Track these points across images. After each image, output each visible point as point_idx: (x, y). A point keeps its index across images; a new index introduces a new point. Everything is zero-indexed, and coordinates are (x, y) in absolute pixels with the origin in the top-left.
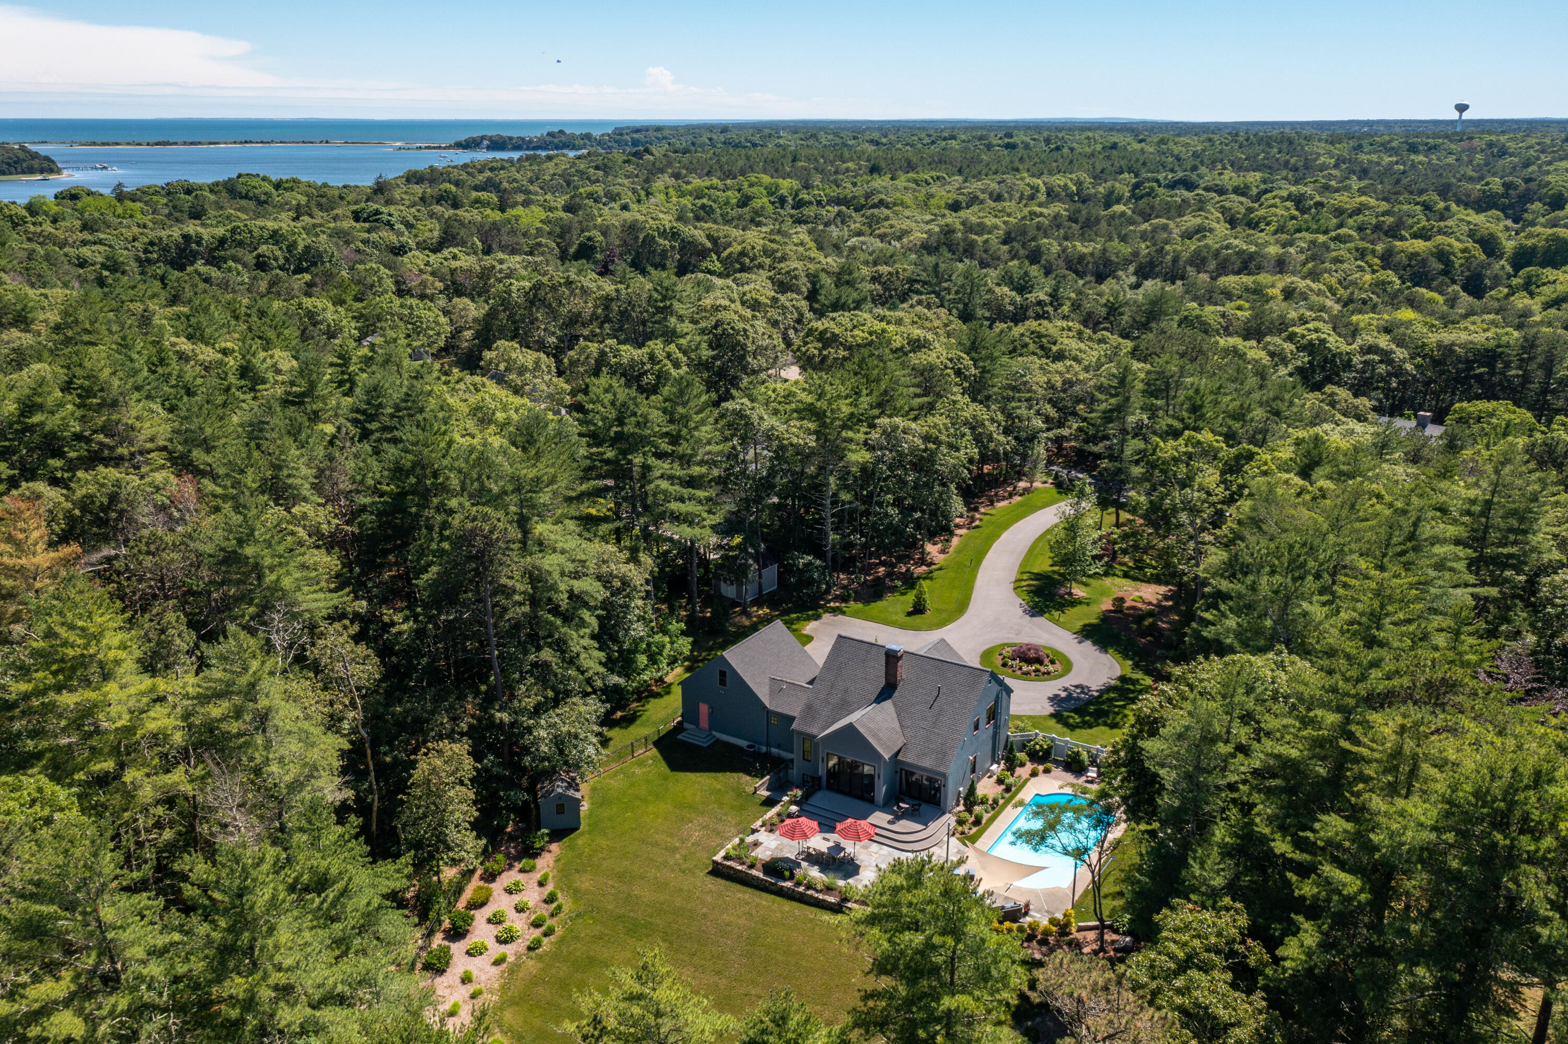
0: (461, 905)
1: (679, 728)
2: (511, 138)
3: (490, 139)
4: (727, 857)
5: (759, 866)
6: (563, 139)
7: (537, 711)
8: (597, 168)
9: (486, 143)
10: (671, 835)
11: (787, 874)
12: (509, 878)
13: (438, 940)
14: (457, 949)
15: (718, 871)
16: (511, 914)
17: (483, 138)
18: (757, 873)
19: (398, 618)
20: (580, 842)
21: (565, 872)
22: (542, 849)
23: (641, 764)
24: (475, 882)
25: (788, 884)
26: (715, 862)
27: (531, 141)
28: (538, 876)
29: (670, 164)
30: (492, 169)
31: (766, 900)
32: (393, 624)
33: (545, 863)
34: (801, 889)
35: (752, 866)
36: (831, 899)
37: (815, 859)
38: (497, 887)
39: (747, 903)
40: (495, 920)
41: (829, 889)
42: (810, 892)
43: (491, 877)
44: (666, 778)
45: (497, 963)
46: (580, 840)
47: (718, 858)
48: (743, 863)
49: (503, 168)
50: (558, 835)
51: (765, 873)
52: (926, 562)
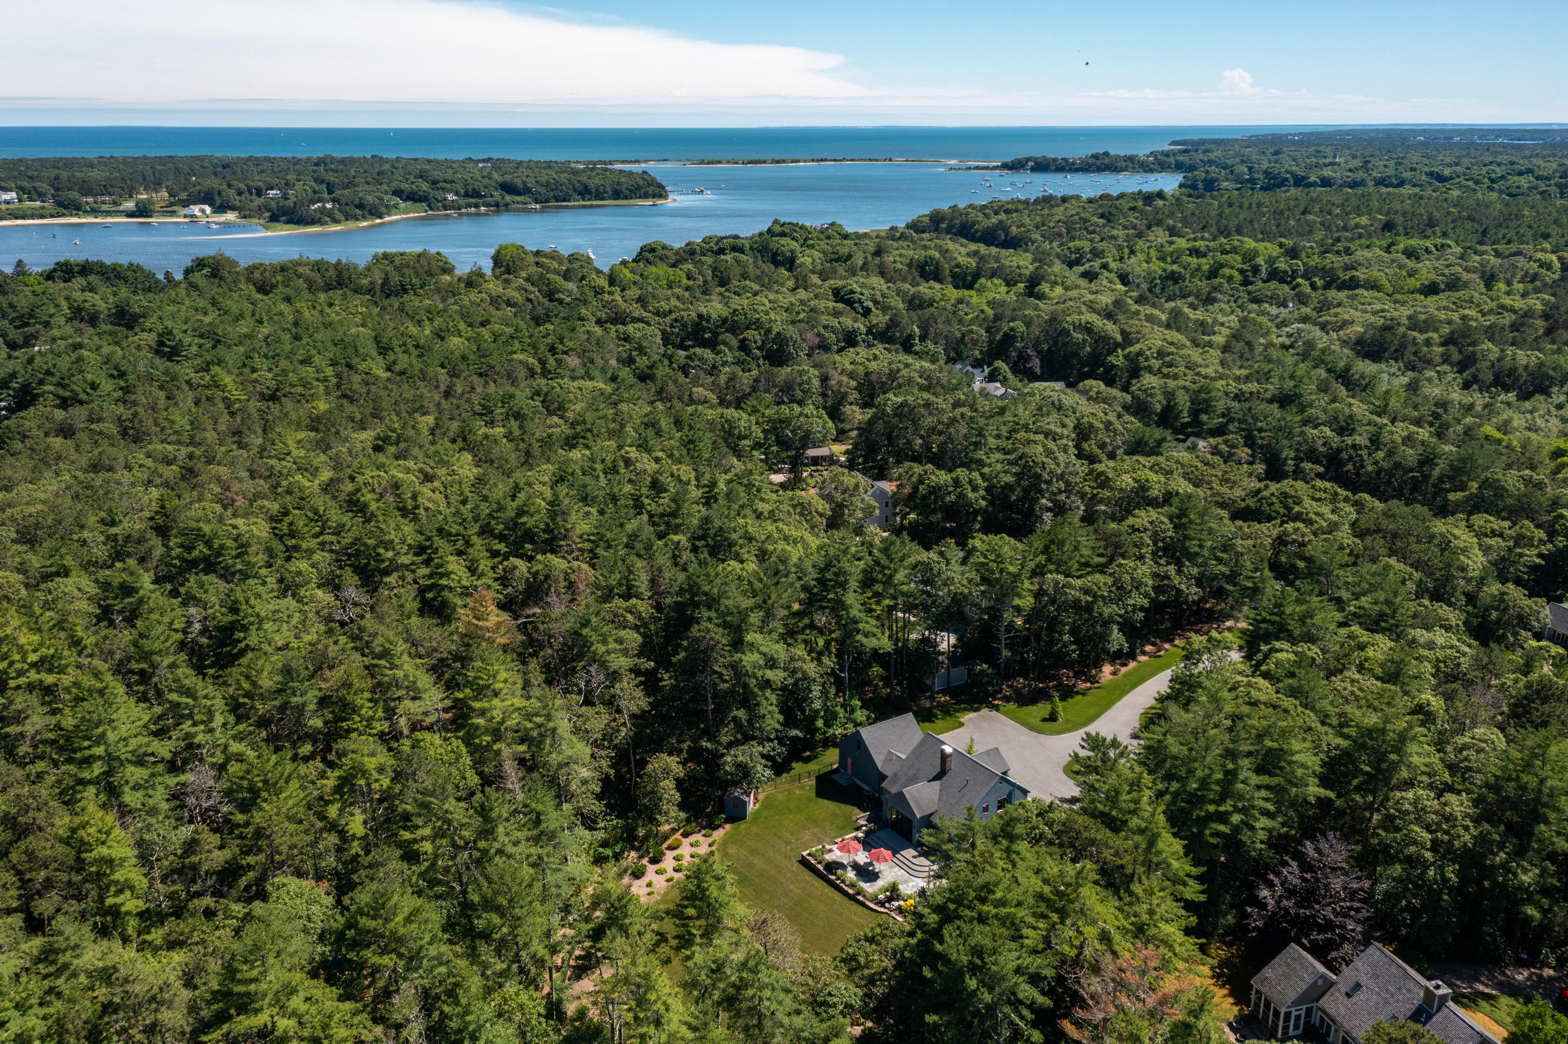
0: (665, 846)
1: (837, 770)
2: (1055, 160)
3: (1035, 160)
4: (809, 855)
5: (824, 863)
7: (730, 745)
9: (1031, 164)
10: (792, 834)
11: (835, 871)
12: (693, 838)
13: (645, 861)
14: (651, 868)
15: (804, 862)
16: (688, 858)
17: (1030, 158)
18: (820, 867)
19: (666, 677)
20: (743, 827)
21: (725, 842)
22: (719, 826)
23: (801, 788)
24: (678, 835)
25: (833, 877)
26: (803, 855)
27: (1073, 163)
28: (710, 840)
31: (819, 884)
32: (662, 679)
33: (718, 834)
34: (838, 882)
35: (820, 863)
36: (851, 891)
37: (856, 866)
38: (686, 842)
39: (808, 883)
40: (677, 859)
41: (852, 886)
42: (842, 885)
43: (686, 835)
44: (810, 800)
45: (668, 880)
46: (742, 825)
47: (805, 853)
48: (816, 860)
50: (731, 819)
51: (825, 868)
52: (1093, 680)
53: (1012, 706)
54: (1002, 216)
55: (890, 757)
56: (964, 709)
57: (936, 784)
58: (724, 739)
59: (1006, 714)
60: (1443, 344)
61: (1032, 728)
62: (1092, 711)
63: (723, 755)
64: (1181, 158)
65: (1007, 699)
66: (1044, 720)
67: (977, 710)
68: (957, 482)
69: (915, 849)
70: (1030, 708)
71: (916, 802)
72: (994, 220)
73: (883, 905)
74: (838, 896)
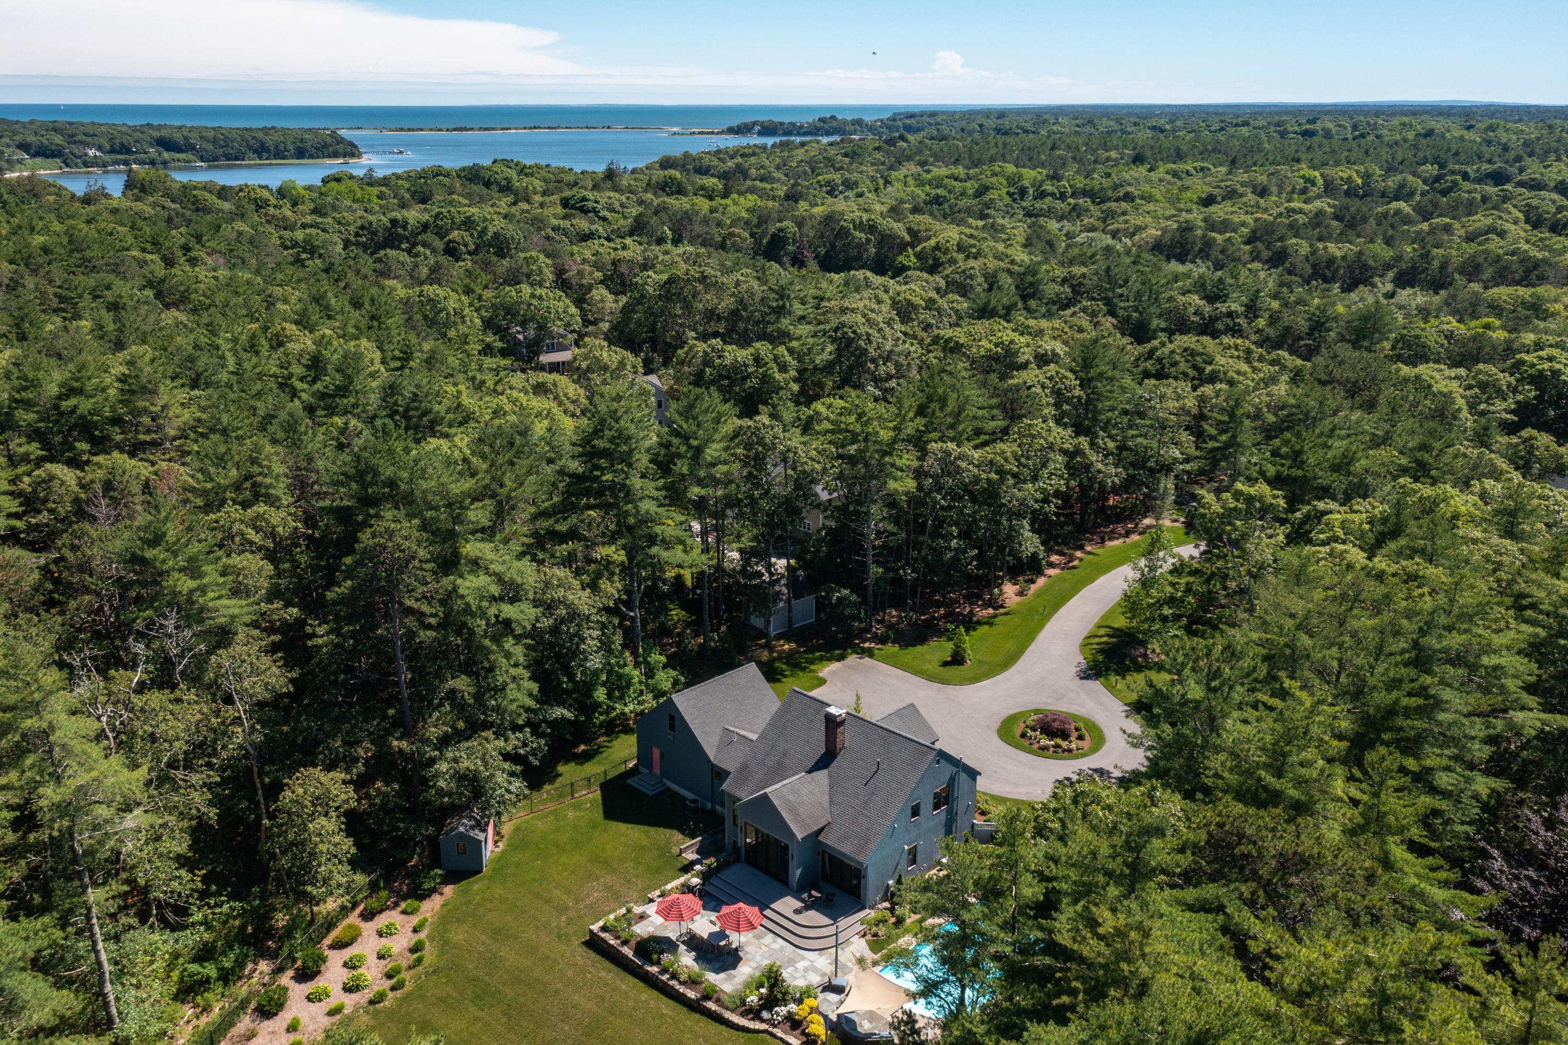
0: (327, 941)
1: (634, 771)
2: (782, 124)
3: (762, 124)
4: (604, 929)
5: (633, 943)
6: (834, 124)
7: (445, 742)
8: (846, 155)
9: (757, 128)
10: (569, 892)
11: (655, 957)
12: (382, 921)
13: (286, 979)
14: (297, 991)
15: (594, 944)
16: (372, 960)
17: (755, 123)
18: (627, 951)
19: (321, 630)
20: (476, 887)
21: (445, 919)
22: (433, 891)
23: (577, 807)
24: (353, 918)
25: (654, 969)
26: (591, 931)
27: (801, 127)
28: (415, 920)
29: (920, 152)
30: (743, 155)
31: (628, 983)
32: (314, 635)
33: (431, 907)
34: (665, 977)
35: (625, 943)
36: (691, 994)
37: (693, 942)
38: (368, 929)
39: (606, 985)
40: (350, 965)
41: (693, 982)
42: (673, 983)
43: (368, 916)
44: (594, 825)
45: (331, 1013)
46: (476, 885)
47: (595, 927)
48: (617, 938)
49: (754, 154)
50: (455, 876)
51: (636, 953)
52: (994, 603)
53: (891, 649)
54: (739, 160)
55: (728, 739)
56: (821, 659)
57: (822, 776)
58: (433, 732)
59: (886, 660)
60: (1248, 242)
61: (931, 678)
62: (1010, 646)
63: (432, 761)
64: (908, 121)
65: (883, 640)
66: (945, 664)
67: (841, 658)
68: (757, 360)
69: (797, 895)
70: (919, 649)
71: (793, 811)
72: (730, 164)
73: (757, 1017)
74: (667, 1007)
